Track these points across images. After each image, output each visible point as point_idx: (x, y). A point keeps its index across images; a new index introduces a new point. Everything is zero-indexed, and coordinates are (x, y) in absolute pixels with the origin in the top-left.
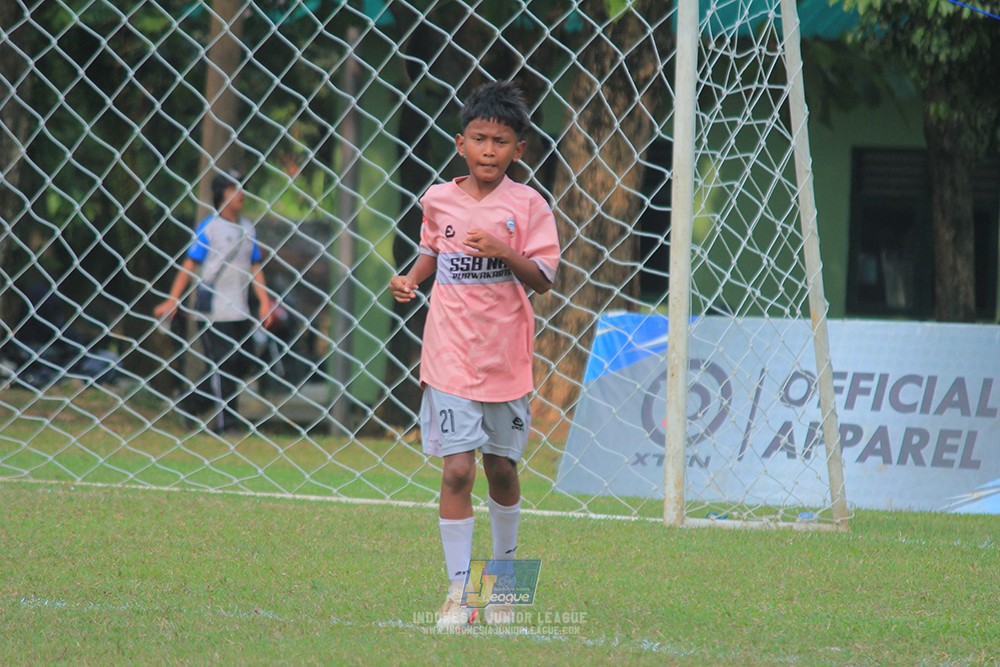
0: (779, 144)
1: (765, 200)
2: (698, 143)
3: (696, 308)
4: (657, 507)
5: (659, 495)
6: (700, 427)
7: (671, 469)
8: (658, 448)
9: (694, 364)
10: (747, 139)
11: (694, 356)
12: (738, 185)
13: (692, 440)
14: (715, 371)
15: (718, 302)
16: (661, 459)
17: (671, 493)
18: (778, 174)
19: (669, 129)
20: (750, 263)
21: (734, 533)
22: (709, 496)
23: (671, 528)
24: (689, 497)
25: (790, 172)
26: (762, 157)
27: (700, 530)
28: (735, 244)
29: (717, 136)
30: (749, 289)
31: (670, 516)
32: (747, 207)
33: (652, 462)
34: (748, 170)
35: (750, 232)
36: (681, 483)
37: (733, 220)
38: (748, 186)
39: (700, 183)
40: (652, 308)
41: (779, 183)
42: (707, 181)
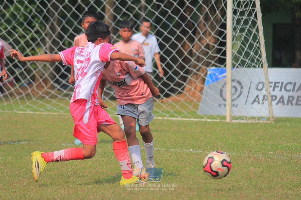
0: (254, 23)
1: (251, 38)
2: (233, 24)
3: (233, 66)
4: (224, 118)
5: (225, 115)
6: (235, 97)
7: (228, 108)
8: (224, 102)
9: (233, 81)
10: (246, 22)
11: (233, 78)
12: (244, 34)
13: (233, 100)
14: (239, 82)
15: (239, 64)
16: (225, 105)
17: (228, 114)
18: (254, 31)
19: (225, 20)
20: (247, 54)
21: (244, 124)
22: (238, 114)
23: (228, 123)
24: (233, 115)
25: (257, 30)
26: (250, 27)
27: (236, 123)
28: (243, 49)
29: (238, 22)
30: (247, 61)
31: (228, 120)
32: (246, 40)
33: (223, 106)
34: (246, 30)
35: (247, 46)
36: (231, 111)
37: (243, 43)
38: (246, 34)
39: (234, 34)
40: (223, 66)
41: (255, 33)
42: (236, 33)
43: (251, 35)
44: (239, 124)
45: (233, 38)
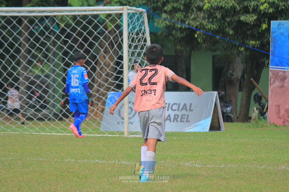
2: (129, 56)
4: (123, 133)
5: (123, 131)
6: (131, 116)
7: (126, 125)
8: (123, 121)
9: (130, 102)
10: (139, 55)
11: (129, 101)
13: (130, 118)
16: (123, 123)
17: (126, 130)
19: (122, 53)
22: (134, 130)
23: (126, 138)
24: (130, 131)
26: (142, 58)
27: (132, 138)
29: (133, 54)
31: (126, 135)
33: (121, 124)
36: (128, 128)
39: (130, 64)
40: (120, 91)
41: (146, 63)
42: (131, 63)
43: (143, 65)
44: (135, 138)
45: (129, 67)
